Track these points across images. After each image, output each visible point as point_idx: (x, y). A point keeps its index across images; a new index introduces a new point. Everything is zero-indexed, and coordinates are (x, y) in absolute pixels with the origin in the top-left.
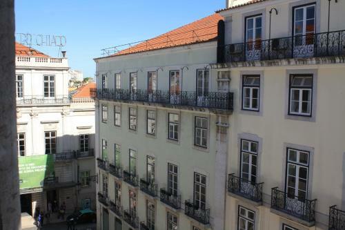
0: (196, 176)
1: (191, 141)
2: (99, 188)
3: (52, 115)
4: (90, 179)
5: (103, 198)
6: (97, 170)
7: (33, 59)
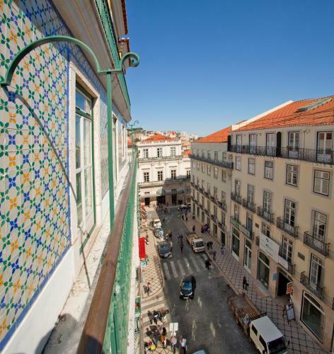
0: (222, 192)
1: (221, 179)
2: (192, 194)
3: (174, 163)
4: (188, 190)
5: (193, 198)
6: (191, 187)
7: (166, 141)
